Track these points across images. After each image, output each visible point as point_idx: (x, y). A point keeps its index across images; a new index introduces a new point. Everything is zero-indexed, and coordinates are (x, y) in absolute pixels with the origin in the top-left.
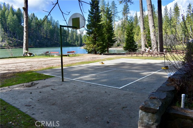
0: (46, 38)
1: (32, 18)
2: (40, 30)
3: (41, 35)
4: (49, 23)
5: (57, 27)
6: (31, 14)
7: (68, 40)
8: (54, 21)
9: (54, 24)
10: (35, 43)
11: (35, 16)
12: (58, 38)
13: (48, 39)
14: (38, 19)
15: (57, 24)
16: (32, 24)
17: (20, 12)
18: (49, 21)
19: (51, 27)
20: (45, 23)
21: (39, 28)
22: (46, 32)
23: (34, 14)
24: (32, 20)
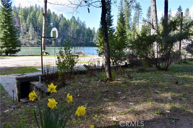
0: (72, 38)
1: (60, 19)
2: (67, 30)
3: (68, 35)
4: (76, 24)
5: (83, 28)
6: (60, 15)
7: (94, 40)
8: (81, 22)
9: (80, 24)
10: (62, 42)
11: (63, 17)
12: (84, 38)
13: (74, 39)
14: (65, 19)
15: (83, 24)
16: (60, 24)
17: (50, 13)
18: (76, 21)
19: (78, 27)
20: (72, 23)
21: (66, 28)
22: (73, 32)
23: (62, 15)
24: (60, 20)
